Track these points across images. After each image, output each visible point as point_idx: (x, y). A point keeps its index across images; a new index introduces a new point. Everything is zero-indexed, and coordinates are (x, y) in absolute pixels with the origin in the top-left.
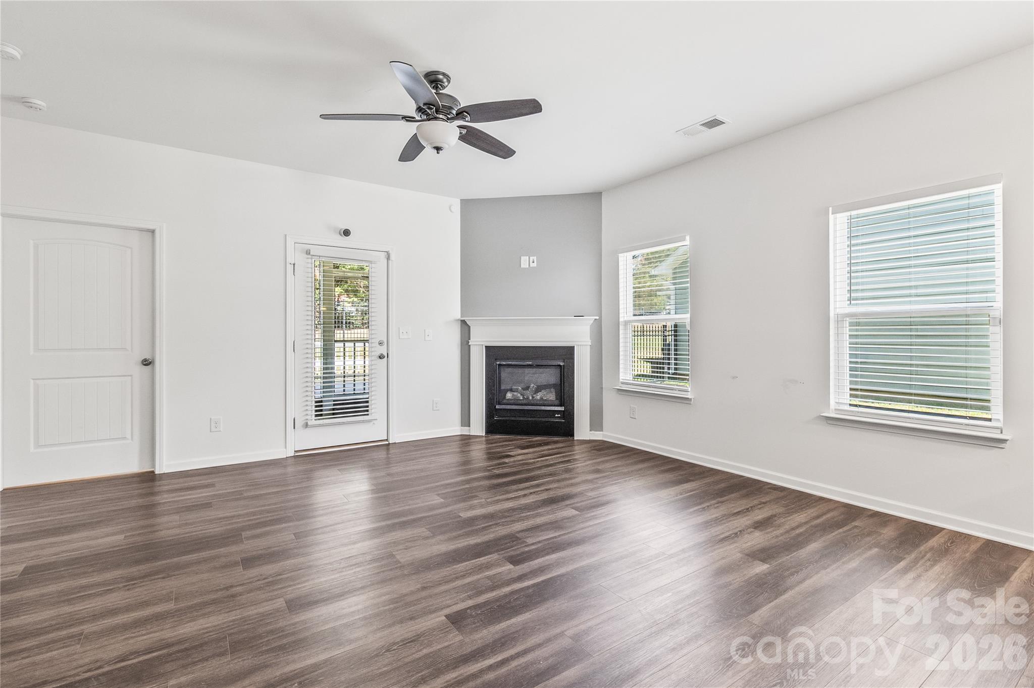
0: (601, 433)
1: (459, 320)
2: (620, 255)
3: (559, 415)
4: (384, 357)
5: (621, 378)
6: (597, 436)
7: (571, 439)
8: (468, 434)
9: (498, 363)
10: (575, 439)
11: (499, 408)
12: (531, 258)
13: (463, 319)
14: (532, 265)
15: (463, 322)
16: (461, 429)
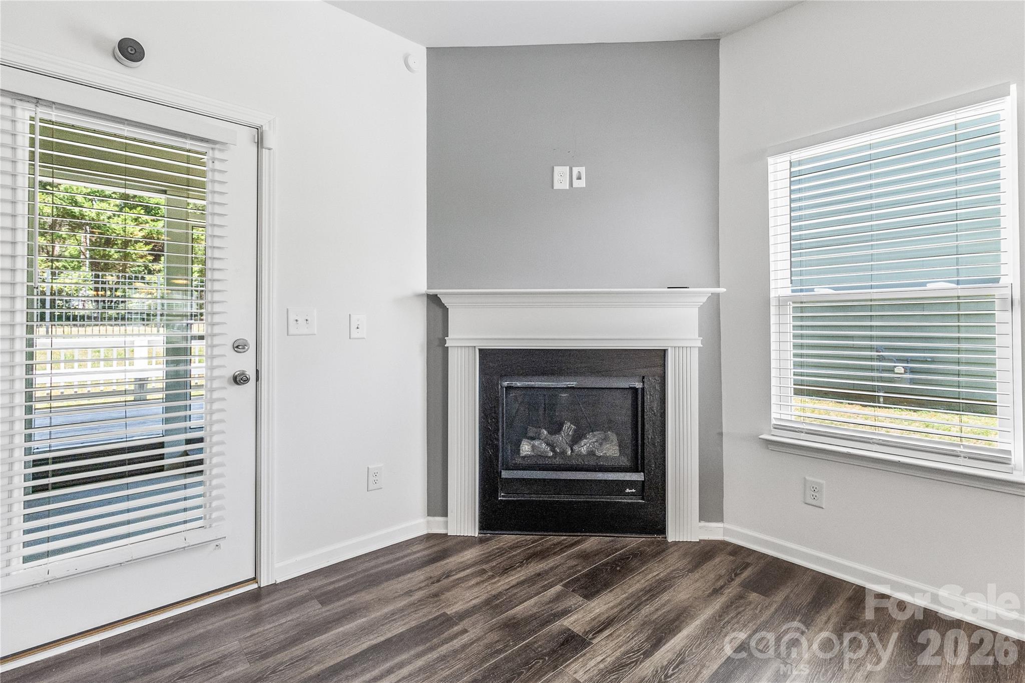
0: (720, 525)
1: (421, 295)
2: (770, 160)
3: (634, 491)
4: (247, 380)
5: (773, 415)
6: (713, 532)
7: (660, 538)
8: (442, 531)
9: (506, 384)
10: (670, 539)
11: (507, 476)
12: (575, 170)
13: (433, 291)
14: (577, 184)
15: (434, 300)
16: (428, 522)
